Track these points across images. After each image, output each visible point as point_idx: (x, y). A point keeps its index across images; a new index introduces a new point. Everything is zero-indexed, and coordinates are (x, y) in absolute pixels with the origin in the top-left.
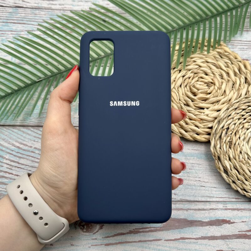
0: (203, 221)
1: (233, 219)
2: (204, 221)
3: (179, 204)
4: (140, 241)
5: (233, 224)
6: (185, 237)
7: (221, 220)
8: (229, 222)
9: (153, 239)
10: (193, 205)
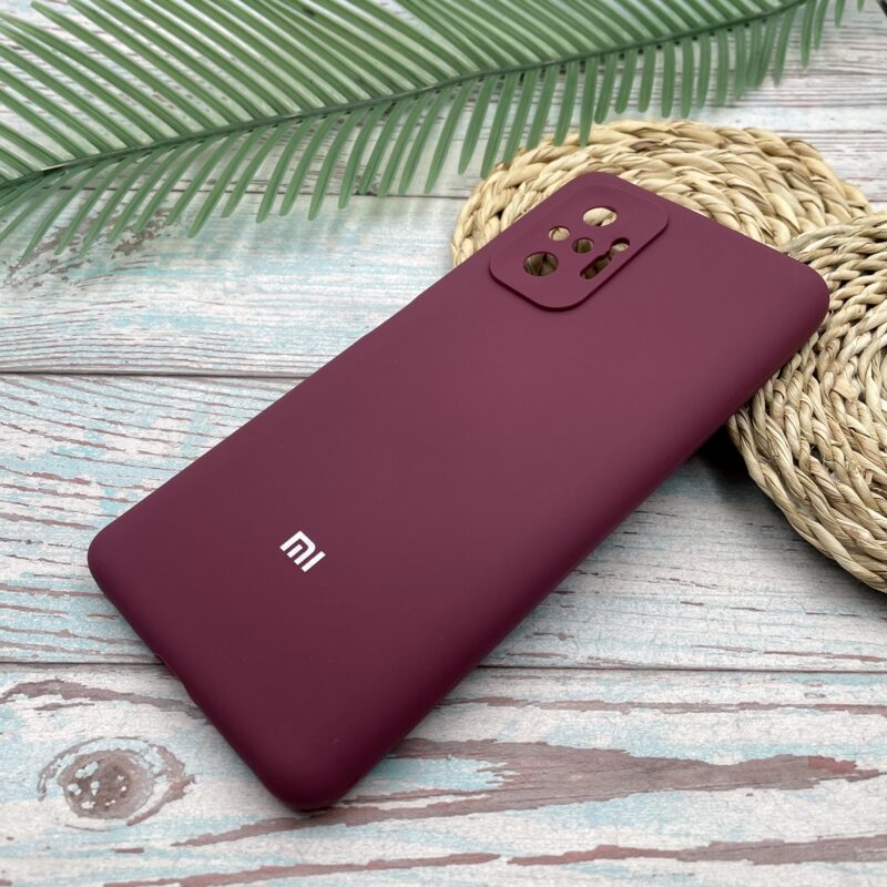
0: (708, 761)
1: (869, 753)
2: (716, 761)
3: (582, 679)
4: (378, 865)
5: (871, 781)
6: (622, 843)
7: (807, 762)
8: (846, 770)
9: (449, 852)
10: (653, 686)
